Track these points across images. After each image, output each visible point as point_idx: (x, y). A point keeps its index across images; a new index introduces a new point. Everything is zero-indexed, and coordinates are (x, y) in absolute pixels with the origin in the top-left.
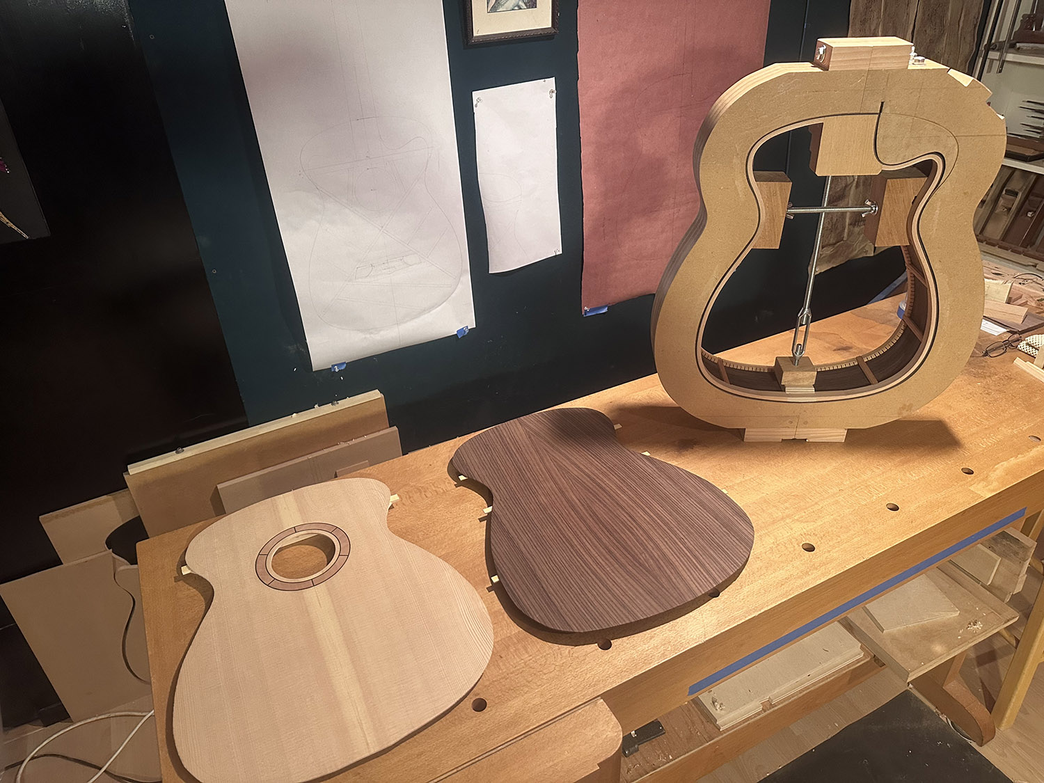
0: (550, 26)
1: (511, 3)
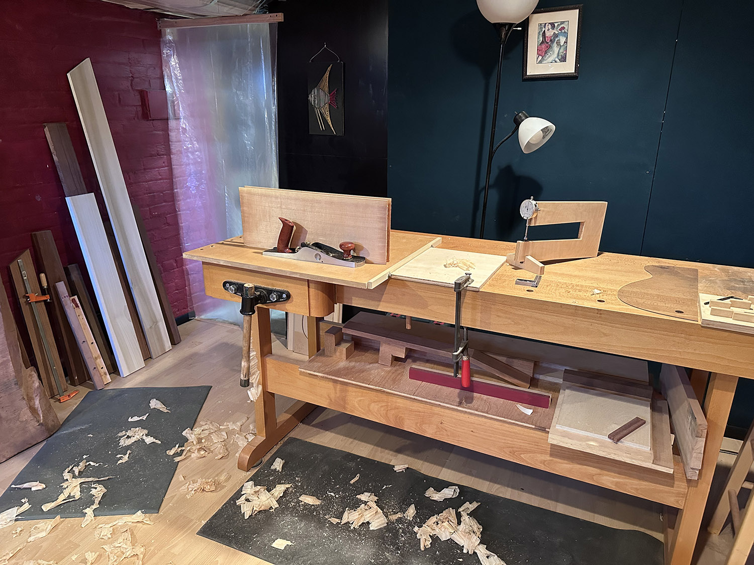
0: (574, 72)
1: (550, 59)
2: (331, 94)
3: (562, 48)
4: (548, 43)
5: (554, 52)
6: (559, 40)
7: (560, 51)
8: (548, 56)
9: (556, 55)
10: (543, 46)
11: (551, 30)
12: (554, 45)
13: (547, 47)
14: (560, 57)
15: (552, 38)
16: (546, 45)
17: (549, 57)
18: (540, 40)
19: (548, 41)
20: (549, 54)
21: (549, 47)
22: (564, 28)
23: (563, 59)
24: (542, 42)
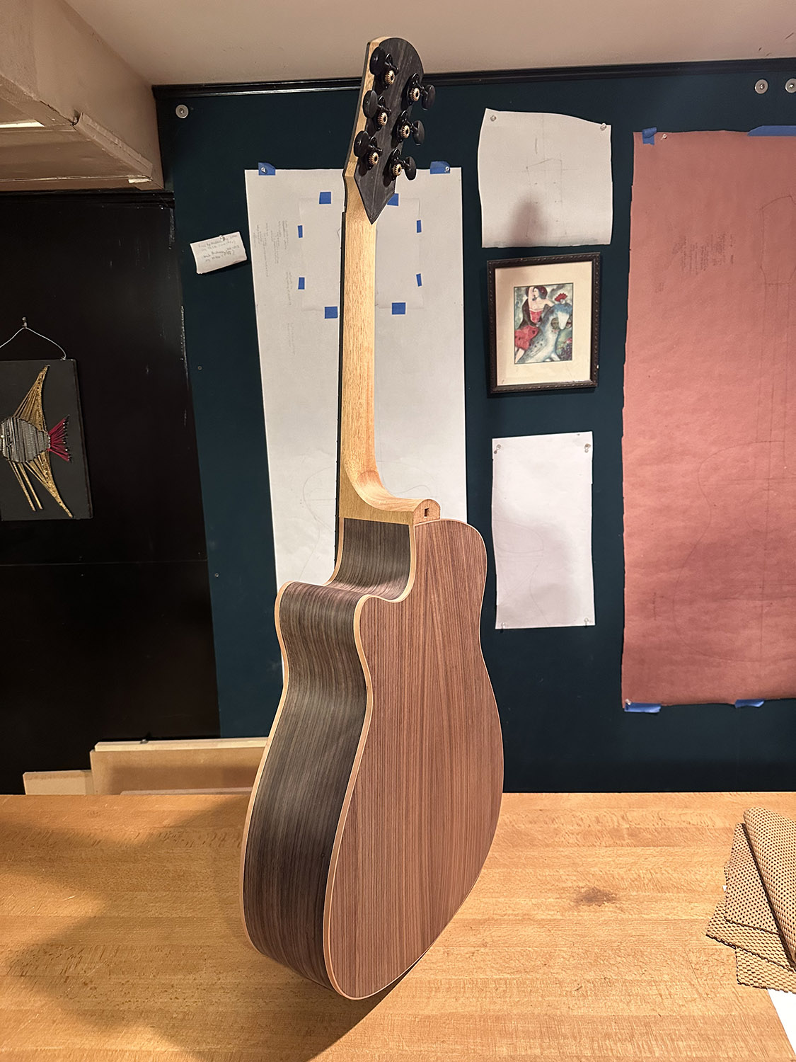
0: (588, 380)
1: (542, 354)
2: (52, 432)
3: (563, 335)
4: (535, 324)
5: (546, 340)
6: (556, 319)
7: (560, 340)
8: (536, 349)
9: (551, 347)
10: (526, 330)
11: (539, 299)
12: (546, 328)
13: (534, 332)
14: (559, 351)
15: (543, 315)
16: (531, 329)
17: (539, 350)
18: (519, 319)
19: (536, 321)
20: (539, 346)
21: (537, 333)
22: (563, 296)
23: (566, 354)
24: (524, 323)
